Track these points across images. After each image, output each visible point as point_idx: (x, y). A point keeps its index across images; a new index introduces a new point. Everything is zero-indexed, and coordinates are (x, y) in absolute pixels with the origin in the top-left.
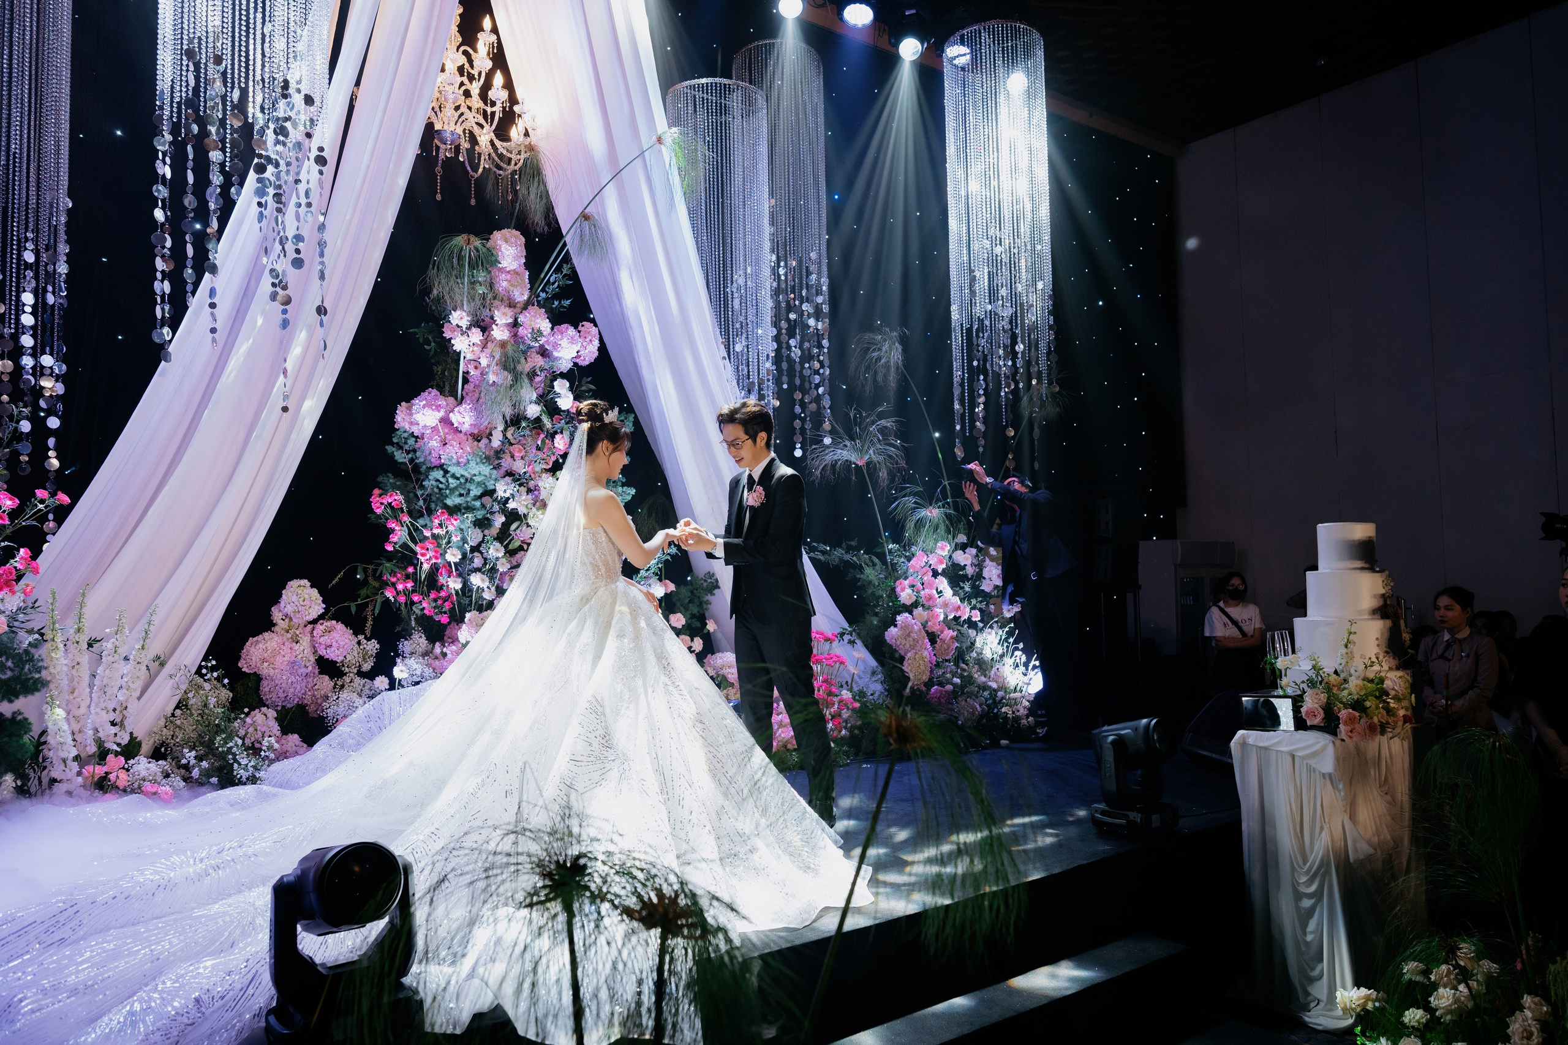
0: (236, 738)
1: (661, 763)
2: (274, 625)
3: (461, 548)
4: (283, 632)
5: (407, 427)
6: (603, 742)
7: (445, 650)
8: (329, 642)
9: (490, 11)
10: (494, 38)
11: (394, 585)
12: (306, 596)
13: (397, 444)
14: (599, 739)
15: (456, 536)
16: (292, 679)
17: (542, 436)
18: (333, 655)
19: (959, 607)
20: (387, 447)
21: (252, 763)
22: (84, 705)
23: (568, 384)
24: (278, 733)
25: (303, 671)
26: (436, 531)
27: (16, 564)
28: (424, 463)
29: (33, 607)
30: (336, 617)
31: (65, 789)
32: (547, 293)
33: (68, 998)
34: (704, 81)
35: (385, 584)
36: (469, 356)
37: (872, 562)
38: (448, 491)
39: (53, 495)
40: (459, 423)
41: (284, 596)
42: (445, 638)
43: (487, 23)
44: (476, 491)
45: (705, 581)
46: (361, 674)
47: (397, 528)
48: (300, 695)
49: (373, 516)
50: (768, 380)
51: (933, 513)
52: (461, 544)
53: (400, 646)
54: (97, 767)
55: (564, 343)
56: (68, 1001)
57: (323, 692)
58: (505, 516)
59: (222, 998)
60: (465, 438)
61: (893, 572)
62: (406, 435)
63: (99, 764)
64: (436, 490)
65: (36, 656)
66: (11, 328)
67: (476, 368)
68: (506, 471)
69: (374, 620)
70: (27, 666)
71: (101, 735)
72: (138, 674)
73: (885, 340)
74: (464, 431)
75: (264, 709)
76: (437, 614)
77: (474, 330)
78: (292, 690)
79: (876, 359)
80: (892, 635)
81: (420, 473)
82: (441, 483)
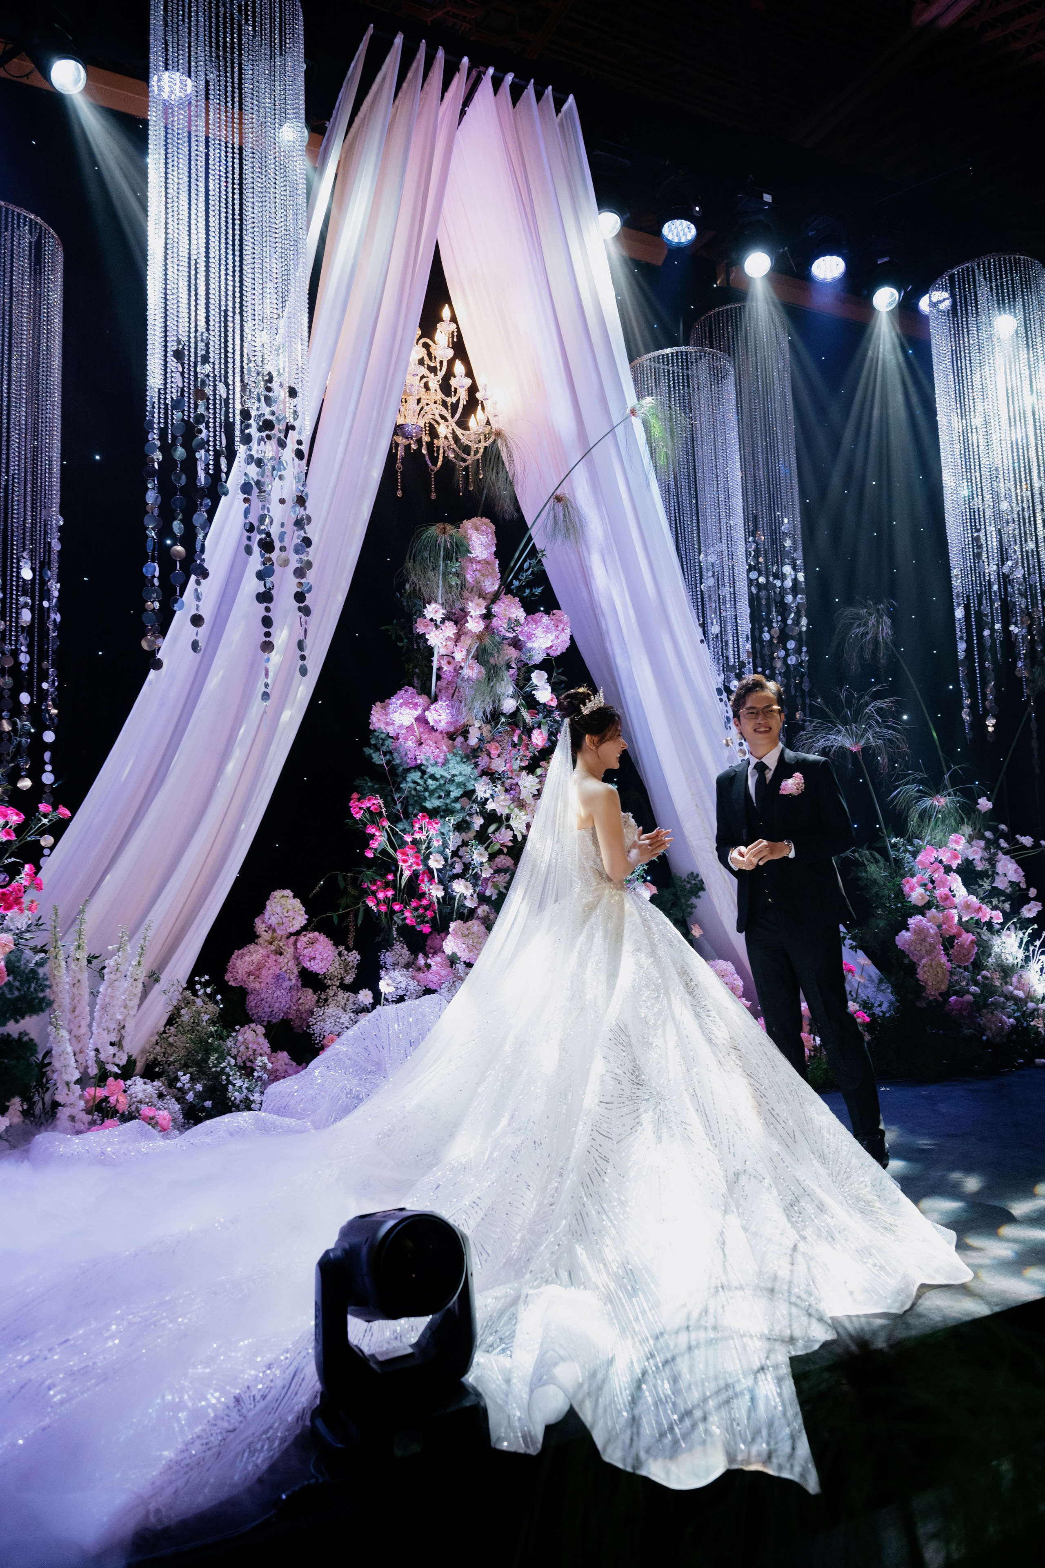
0: (229, 1058)
1: (701, 1101)
2: (258, 937)
3: (442, 853)
4: (266, 944)
5: (383, 726)
6: (633, 1078)
7: (429, 961)
8: (312, 954)
9: (449, 301)
10: (453, 327)
11: (374, 893)
12: (290, 907)
13: (375, 745)
14: (629, 1074)
15: (438, 841)
16: (278, 993)
17: (518, 732)
18: (316, 967)
19: (980, 908)
20: (364, 749)
21: (246, 1085)
22: (85, 1023)
23: (546, 676)
24: (268, 1051)
25: (287, 984)
26: (418, 836)
27: (22, 881)
28: (400, 765)
29: (36, 925)
30: (318, 929)
31: (68, 1114)
32: (520, 580)
33: (97, 1384)
34: (668, 351)
35: (365, 893)
36: (443, 651)
37: (875, 858)
38: (427, 794)
39: (55, 808)
40: (436, 721)
41: (268, 908)
42: (427, 949)
43: (446, 313)
44: (456, 793)
45: (689, 882)
46: (344, 987)
47: (377, 834)
48: (285, 1009)
49: (350, 822)
50: (749, 663)
51: (941, 802)
52: (442, 848)
53: (382, 957)
54: (98, 1089)
55: (539, 632)
56: (97, 1389)
57: (307, 1007)
58: (484, 818)
59: (264, 1397)
60: (440, 736)
61: (898, 869)
62: (383, 736)
63: (99, 1086)
64: (413, 792)
65: (41, 975)
66: (11, 645)
67: (449, 663)
68: (483, 770)
69: (356, 930)
70: (33, 985)
71: (102, 1056)
72: (135, 992)
73: (870, 614)
74: (439, 729)
75: (253, 1025)
76: (418, 924)
77: (447, 623)
78: (277, 1005)
79: (862, 635)
80: (905, 941)
81: (397, 775)
82: (418, 784)
